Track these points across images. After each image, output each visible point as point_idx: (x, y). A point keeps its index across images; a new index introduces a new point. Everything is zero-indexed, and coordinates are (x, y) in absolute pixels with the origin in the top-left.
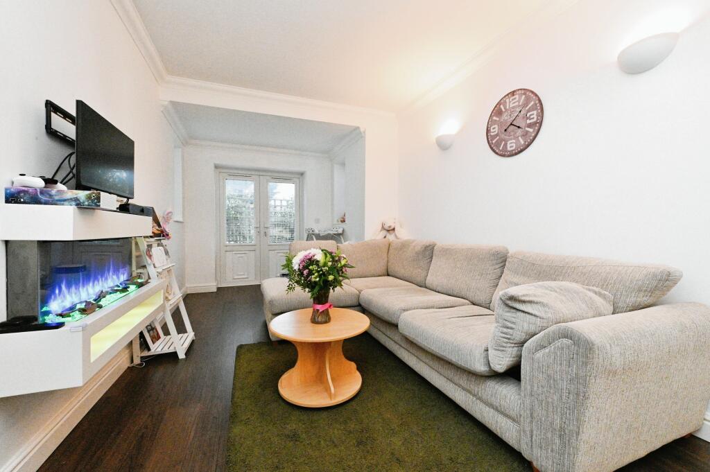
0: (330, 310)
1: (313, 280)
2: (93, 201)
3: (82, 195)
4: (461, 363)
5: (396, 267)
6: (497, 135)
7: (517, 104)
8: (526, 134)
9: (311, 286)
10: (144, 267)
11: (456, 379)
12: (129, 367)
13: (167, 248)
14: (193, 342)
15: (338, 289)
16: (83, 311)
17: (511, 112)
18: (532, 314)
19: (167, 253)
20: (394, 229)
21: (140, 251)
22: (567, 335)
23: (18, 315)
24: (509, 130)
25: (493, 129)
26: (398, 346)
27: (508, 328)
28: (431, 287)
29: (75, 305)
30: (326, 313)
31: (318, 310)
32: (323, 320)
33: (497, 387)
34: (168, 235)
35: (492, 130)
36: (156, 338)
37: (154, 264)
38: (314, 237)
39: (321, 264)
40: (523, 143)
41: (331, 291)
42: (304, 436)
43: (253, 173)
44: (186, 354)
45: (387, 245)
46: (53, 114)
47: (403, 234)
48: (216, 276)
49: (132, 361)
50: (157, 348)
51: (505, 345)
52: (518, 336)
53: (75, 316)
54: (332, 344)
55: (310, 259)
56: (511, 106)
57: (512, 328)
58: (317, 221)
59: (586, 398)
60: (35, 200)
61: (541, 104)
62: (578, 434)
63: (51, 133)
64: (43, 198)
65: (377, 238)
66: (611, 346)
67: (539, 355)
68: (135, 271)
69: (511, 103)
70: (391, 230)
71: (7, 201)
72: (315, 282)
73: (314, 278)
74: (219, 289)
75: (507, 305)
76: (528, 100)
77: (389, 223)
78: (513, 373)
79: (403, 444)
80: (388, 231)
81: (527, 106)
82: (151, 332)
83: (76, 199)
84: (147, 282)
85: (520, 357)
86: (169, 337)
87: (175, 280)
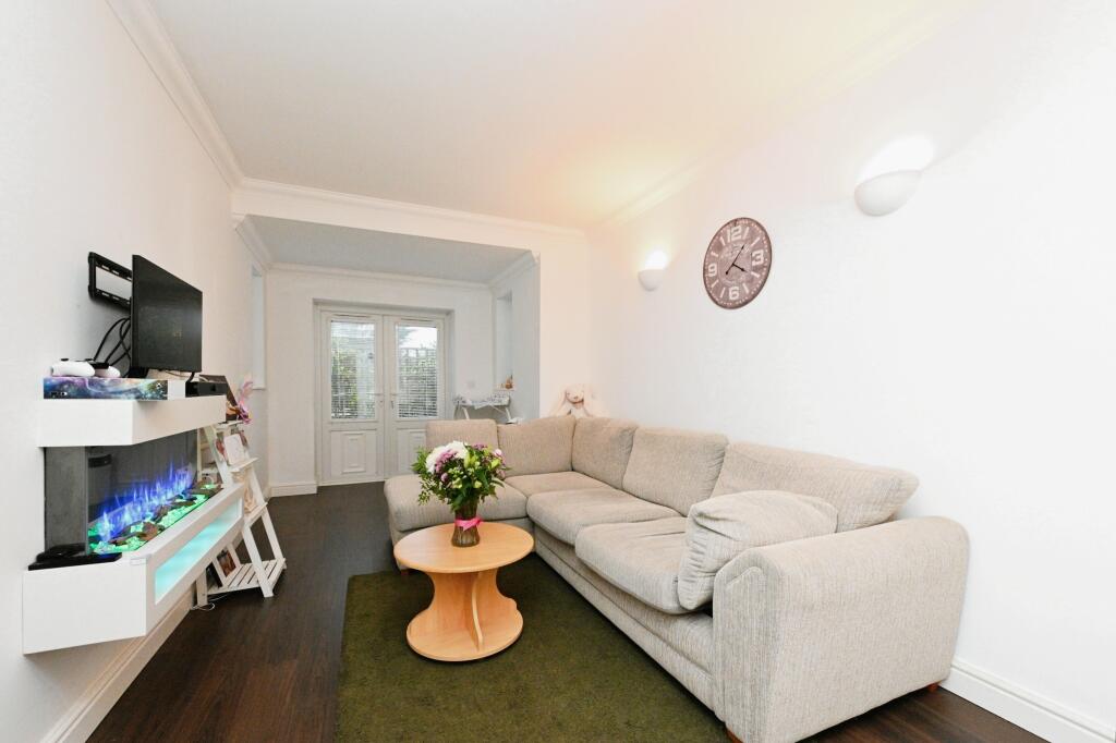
0: (479, 528)
1: (454, 487)
2: (158, 392)
3: (143, 384)
4: (647, 599)
5: (583, 460)
6: (716, 277)
7: (739, 237)
8: (751, 281)
9: (452, 494)
10: (213, 464)
11: (644, 620)
12: (190, 611)
13: (246, 435)
14: (283, 573)
15: (489, 498)
16: (142, 536)
17: (734, 248)
18: (724, 535)
19: (244, 442)
20: (582, 401)
21: (206, 442)
22: (756, 562)
23: (59, 544)
24: (730, 272)
25: (712, 268)
26: (576, 575)
27: (698, 552)
28: (630, 490)
29: (129, 527)
30: (473, 532)
31: (461, 528)
32: (469, 541)
33: (689, 628)
34: (246, 417)
35: (710, 270)
36: (229, 567)
37: (227, 462)
38: (465, 411)
39: (466, 463)
40: (747, 291)
41: (481, 501)
42: (440, 699)
43: (373, 311)
44: (274, 591)
45: (572, 426)
46: (98, 269)
47: (597, 409)
48: (316, 471)
49: (195, 602)
50: (232, 583)
51: (694, 574)
52: (710, 564)
53: (133, 542)
54: (480, 575)
55: (449, 459)
56: (733, 239)
57: (702, 553)
58: (472, 385)
59: (776, 639)
60: (82, 393)
61: (769, 242)
62: (768, 684)
63: (96, 294)
64: (93, 390)
65: (558, 415)
66: (805, 575)
67: (730, 587)
68: (201, 472)
69: (734, 236)
70: (578, 402)
71: (47, 396)
72: (457, 489)
73: (456, 484)
74: (320, 489)
75: (697, 524)
76: (752, 235)
77: (576, 393)
78: (705, 610)
79: (569, 705)
80: (574, 403)
81: (752, 242)
82: (223, 559)
83: (136, 391)
84: (219, 489)
85: (712, 589)
86: (248, 565)
87: (255, 478)
